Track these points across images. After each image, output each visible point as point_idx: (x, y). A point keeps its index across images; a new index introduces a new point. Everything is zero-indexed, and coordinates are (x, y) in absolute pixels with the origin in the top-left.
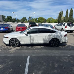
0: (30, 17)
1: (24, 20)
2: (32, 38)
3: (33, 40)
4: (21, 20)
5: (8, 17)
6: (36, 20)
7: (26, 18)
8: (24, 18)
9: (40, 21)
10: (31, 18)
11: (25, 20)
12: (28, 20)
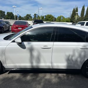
0: (35, 15)
1: (28, 17)
2: (35, 54)
3: (38, 60)
4: (24, 17)
5: (8, 13)
6: (43, 17)
7: (31, 16)
8: (28, 15)
9: (48, 19)
10: (37, 16)
11: (30, 18)
12: (33, 18)
